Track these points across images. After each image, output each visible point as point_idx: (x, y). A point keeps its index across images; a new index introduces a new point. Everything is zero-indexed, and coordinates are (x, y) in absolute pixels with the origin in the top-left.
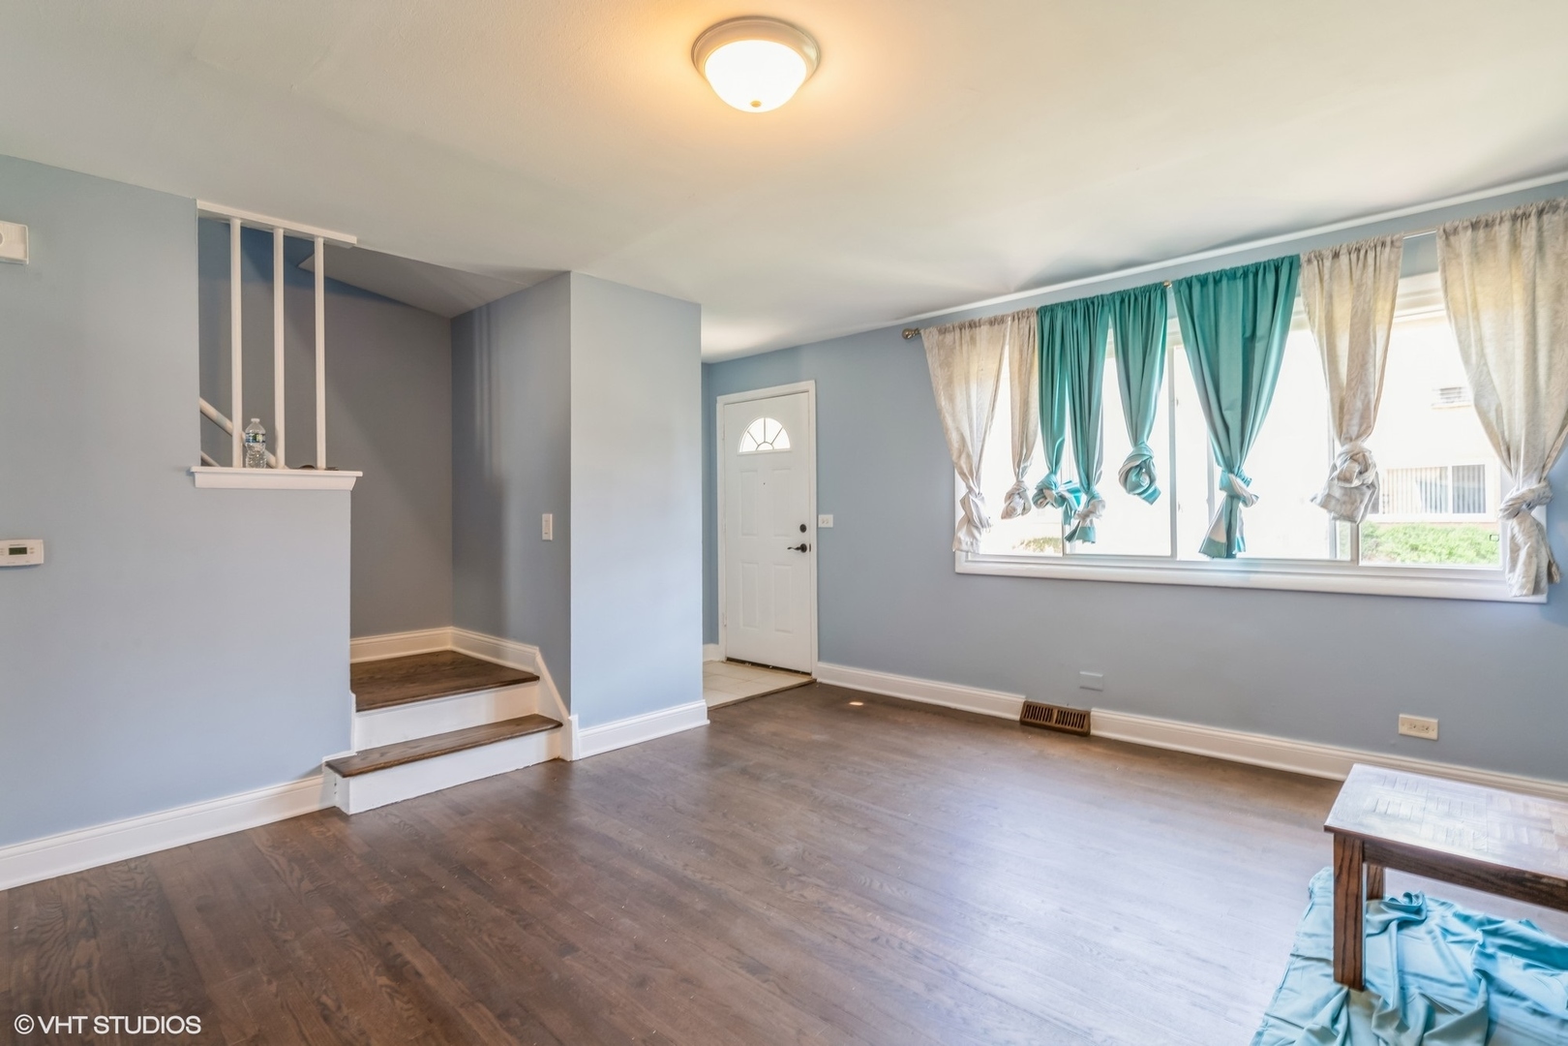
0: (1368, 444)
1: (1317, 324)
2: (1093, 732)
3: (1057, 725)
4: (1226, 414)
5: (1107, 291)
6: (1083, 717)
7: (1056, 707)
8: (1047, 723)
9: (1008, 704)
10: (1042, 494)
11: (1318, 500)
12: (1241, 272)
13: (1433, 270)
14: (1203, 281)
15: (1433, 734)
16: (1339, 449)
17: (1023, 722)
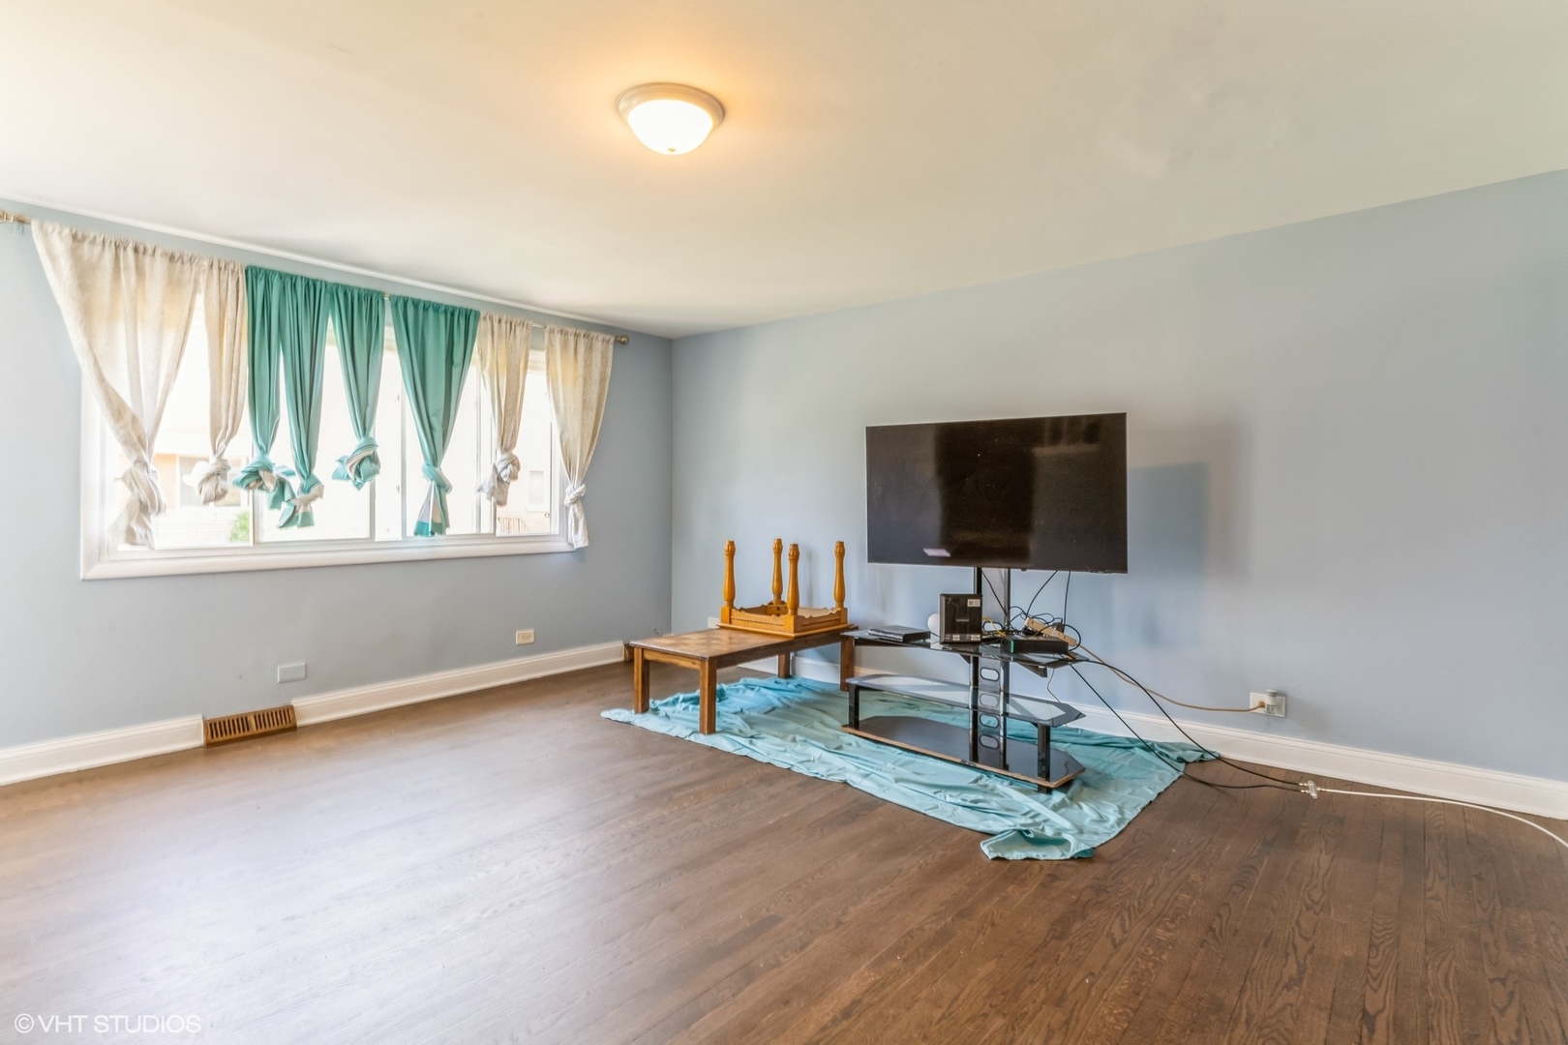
0: (515, 452)
1: (488, 365)
2: (299, 723)
3: (260, 731)
4: (433, 419)
5: (331, 279)
6: (287, 712)
7: (250, 713)
8: (247, 733)
9: (185, 732)
10: (254, 477)
11: (487, 489)
12: (443, 309)
13: (542, 349)
14: (416, 304)
15: (532, 640)
16: (500, 456)
17: (209, 745)
